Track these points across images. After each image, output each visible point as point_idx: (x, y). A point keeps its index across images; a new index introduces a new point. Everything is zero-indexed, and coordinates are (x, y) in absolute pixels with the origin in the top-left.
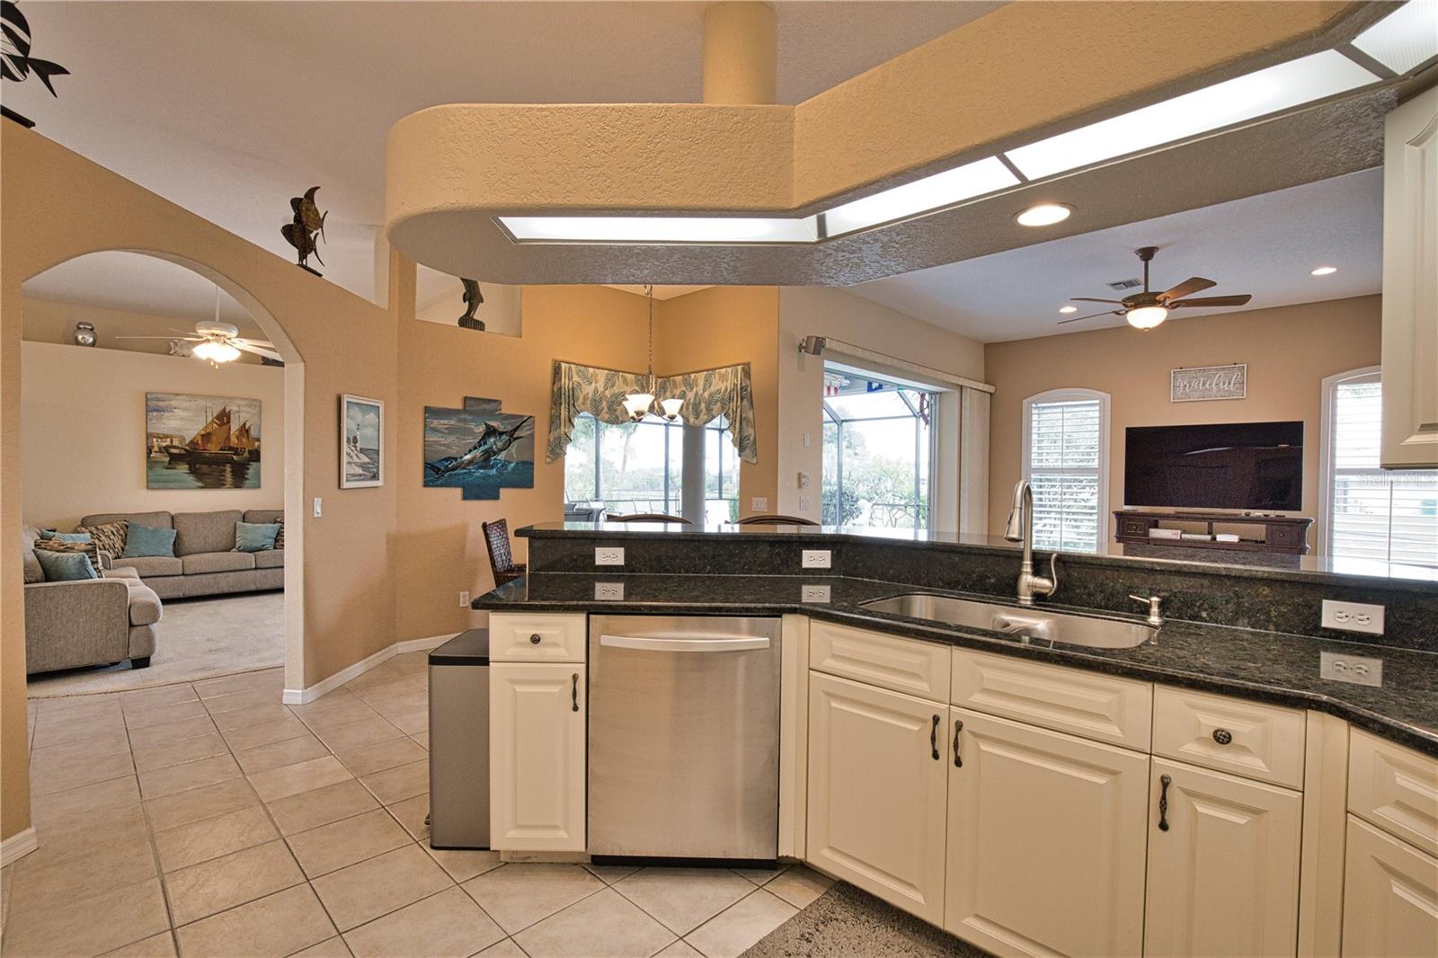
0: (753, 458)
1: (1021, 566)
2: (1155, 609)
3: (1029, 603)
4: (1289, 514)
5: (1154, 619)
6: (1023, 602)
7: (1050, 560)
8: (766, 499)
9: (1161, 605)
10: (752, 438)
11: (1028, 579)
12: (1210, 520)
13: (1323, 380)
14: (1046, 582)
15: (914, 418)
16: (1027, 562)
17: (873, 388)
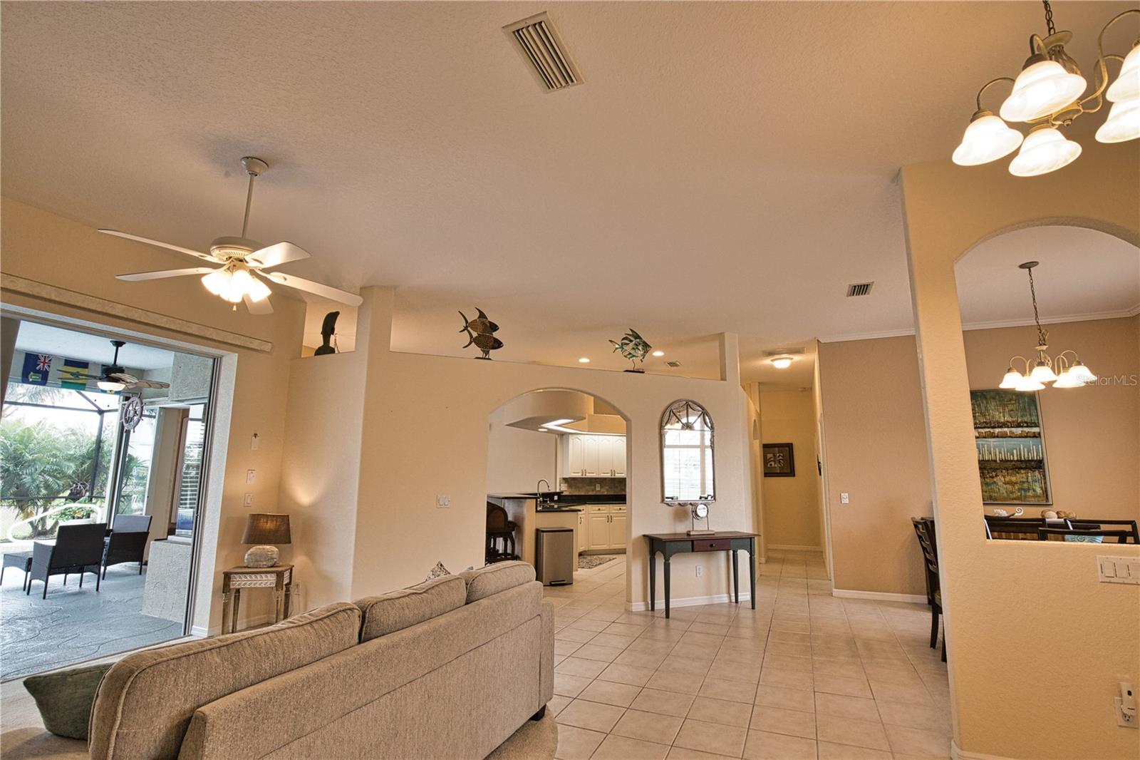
17: (31, 380)
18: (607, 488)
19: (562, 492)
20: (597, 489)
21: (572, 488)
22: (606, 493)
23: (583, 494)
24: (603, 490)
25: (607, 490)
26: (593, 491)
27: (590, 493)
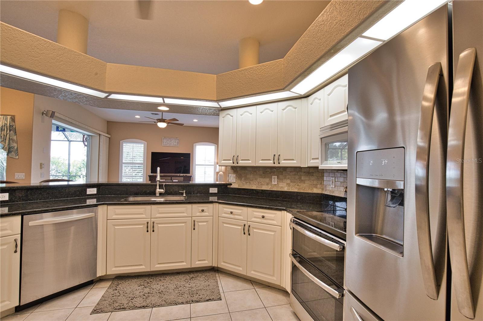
0: (16, 156)
1: (156, 187)
2: (184, 193)
3: (158, 195)
4: (188, 175)
5: (184, 195)
6: (157, 196)
7: (163, 185)
8: (24, 174)
9: (186, 192)
10: (16, 148)
11: (158, 190)
12: (171, 177)
13: (194, 144)
14: (163, 190)
15: (68, 142)
16: (158, 186)
17: (60, 130)
18: (289, 181)
19: (231, 184)
20: (273, 183)
21: (241, 180)
22: (286, 189)
23: (254, 187)
24: (281, 185)
25: (288, 185)
26: (268, 184)
27: (265, 188)
